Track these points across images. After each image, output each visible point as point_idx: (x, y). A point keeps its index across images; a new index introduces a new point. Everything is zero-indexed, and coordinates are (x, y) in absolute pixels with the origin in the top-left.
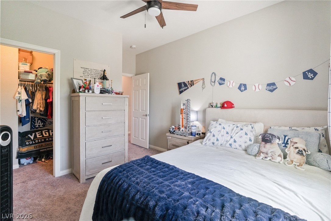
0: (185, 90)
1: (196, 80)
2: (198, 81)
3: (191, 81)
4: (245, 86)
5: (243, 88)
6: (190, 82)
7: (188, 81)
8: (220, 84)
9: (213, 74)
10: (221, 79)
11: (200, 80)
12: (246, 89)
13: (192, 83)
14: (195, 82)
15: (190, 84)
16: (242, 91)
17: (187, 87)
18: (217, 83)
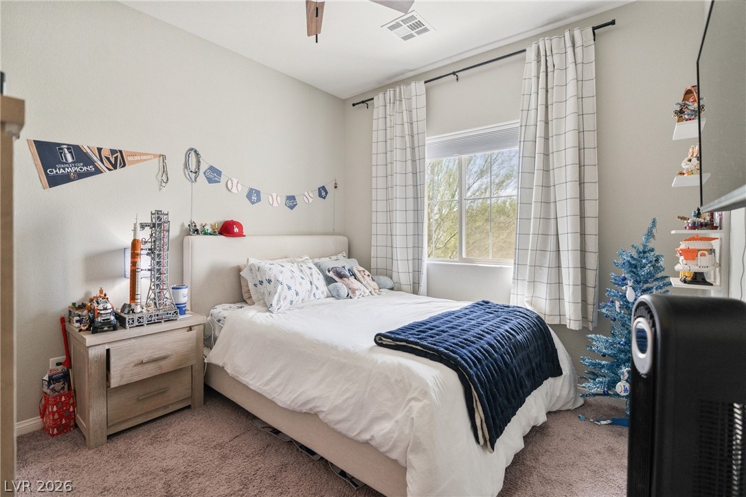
0: (81, 176)
1: (134, 154)
2: (144, 157)
3: (113, 152)
4: (258, 193)
5: (254, 198)
6: (105, 153)
7: (100, 150)
8: (210, 181)
9: (193, 152)
10: (212, 168)
11: (149, 157)
12: (259, 200)
13: (117, 160)
14: (130, 158)
15: (108, 159)
16: (253, 203)
17: (91, 168)
18: (202, 177)
